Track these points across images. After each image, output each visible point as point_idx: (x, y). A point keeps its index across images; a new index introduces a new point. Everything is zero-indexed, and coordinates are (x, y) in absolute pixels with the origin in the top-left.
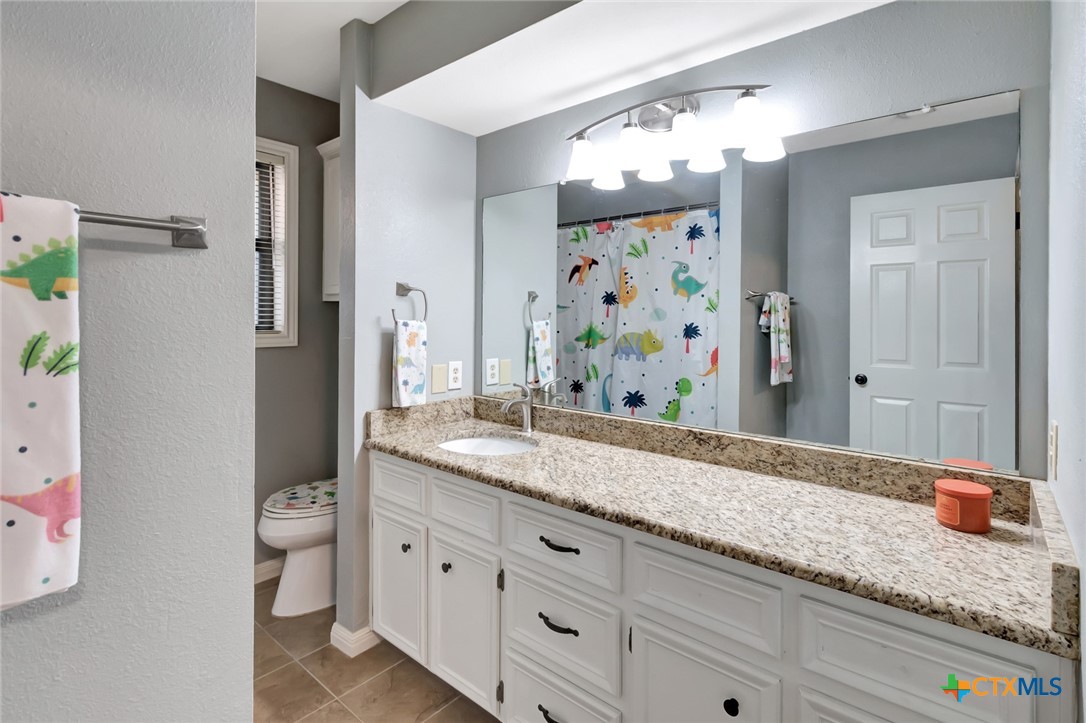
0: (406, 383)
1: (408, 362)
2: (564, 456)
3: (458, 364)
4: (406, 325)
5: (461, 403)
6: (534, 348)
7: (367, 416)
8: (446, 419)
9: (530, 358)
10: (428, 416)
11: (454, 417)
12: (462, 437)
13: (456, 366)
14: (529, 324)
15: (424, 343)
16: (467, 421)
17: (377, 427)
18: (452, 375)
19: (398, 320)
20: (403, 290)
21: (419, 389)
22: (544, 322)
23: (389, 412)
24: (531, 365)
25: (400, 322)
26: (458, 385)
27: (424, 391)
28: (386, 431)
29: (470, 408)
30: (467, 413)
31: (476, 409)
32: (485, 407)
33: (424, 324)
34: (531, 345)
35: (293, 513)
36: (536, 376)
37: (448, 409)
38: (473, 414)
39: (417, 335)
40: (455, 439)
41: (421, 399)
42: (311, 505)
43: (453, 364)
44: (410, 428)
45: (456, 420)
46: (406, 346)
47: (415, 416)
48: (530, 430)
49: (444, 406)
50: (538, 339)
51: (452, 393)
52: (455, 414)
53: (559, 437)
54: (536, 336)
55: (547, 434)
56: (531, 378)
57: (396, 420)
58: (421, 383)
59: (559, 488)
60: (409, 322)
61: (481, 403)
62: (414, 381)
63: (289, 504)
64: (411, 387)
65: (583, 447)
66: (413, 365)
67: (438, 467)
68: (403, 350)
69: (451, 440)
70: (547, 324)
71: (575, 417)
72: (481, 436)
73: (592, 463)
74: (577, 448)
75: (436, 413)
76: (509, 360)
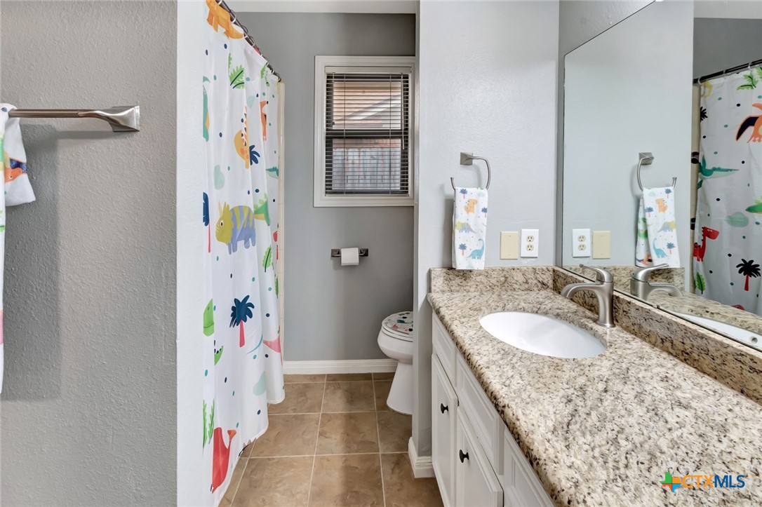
0: (463, 247)
1: (466, 228)
2: (627, 388)
3: (535, 232)
4: (464, 192)
5: (535, 273)
6: (645, 220)
7: (430, 272)
8: (515, 286)
9: (640, 232)
10: (494, 281)
11: (527, 286)
12: (524, 310)
13: (531, 235)
14: (638, 191)
15: (485, 210)
16: (541, 292)
17: (438, 283)
18: (525, 243)
19: (456, 188)
20: (466, 160)
21: (477, 254)
22: (663, 190)
23: (450, 272)
24: (641, 240)
25: (459, 189)
26: (534, 253)
27: (483, 257)
28: (446, 288)
29: (548, 279)
30: (543, 284)
31: (555, 281)
32: (562, 281)
33: (485, 191)
34: (641, 216)
35: (396, 334)
36: (649, 255)
37: (519, 277)
38: (552, 286)
39: (476, 202)
40: (515, 310)
41: (478, 265)
42: (408, 332)
43: (526, 232)
44: (472, 290)
45: (529, 290)
46: (465, 212)
47: (478, 279)
48: (608, 325)
49: (514, 273)
50: (650, 210)
51: (525, 262)
52: (527, 282)
53: (647, 347)
54: (647, 205)
55: (630, 337)
56: (642, 255)
57: (458, 280)
58: (479, 248)
59: (562, 456)
60: (467, 189)
61: (559, 276)
62: (472, 246)
63: (395, 326)
64: (468, 251)
65: (679, 380)
66: (472, 231)
67: (457, 344)
68: (461, 216)
69: (508, 310)
70: (668, 191)
71: (675, 327)
72: (546, 314)
73: (672, 420)
74: (665, 379)
75: (503, 279)
76: (609, 232)
